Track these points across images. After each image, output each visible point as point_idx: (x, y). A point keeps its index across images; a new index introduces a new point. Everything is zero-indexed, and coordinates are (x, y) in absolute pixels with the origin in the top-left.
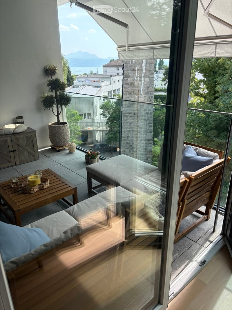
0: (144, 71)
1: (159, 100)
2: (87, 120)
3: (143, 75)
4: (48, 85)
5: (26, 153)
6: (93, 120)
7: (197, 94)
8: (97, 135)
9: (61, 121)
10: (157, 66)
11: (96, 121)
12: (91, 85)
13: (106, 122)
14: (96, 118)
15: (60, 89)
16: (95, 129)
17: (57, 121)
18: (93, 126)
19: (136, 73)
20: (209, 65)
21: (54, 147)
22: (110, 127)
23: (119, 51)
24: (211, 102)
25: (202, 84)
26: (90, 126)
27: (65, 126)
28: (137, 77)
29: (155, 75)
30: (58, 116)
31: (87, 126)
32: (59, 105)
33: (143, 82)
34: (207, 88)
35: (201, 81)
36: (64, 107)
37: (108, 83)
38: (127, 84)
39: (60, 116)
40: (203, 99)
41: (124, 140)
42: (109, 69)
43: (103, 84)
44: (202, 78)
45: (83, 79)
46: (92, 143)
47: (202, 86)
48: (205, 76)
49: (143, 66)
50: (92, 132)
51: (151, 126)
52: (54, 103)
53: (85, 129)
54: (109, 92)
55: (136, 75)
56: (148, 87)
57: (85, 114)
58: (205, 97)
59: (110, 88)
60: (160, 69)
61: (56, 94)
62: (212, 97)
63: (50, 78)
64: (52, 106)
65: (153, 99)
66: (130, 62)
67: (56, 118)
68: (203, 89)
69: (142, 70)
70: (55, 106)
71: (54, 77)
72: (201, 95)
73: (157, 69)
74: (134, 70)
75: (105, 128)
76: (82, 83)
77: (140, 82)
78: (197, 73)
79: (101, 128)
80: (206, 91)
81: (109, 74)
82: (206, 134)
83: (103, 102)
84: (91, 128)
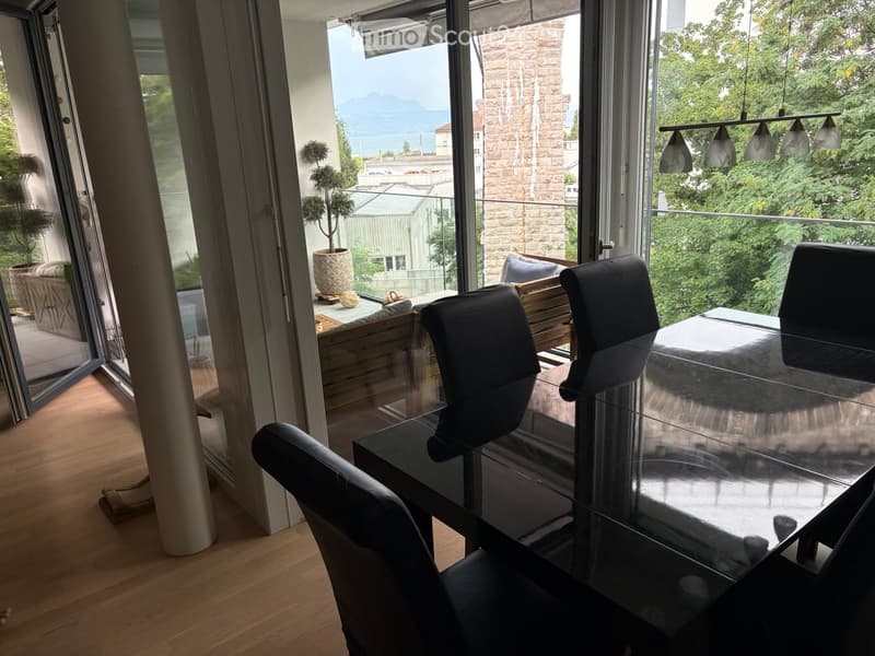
0: (536, 140)
2: (396, 274)
3: (534, 150)
4: (313, 178)
6: (410, 273)
9: (336, 246)
13: (444, 276)
15: (335, 185)
17: (328, 248)
19: (517, 147)
21: (325, 297)
27: (344, 256)
28: (519, 157)
30: (330, 237)
32: (333, 216)
33: (535, 168)
36: (341, 218)
38: (495, 174)
39: (335, 236)
43: (435, 178)
49: (533, 128)
52: (322, 212)
55: (517, 152)
56: (548, 181)
61: (327, 196)
63: (315, 166)
64: (318, 218)
66: (500, 120)
67: (328, 240)
69: (532, 138)
70: (325, 217)
71: (322, 164)
74: (511, 138)
77: (526, 169)
82: (707, 297)
83: (436, 226)
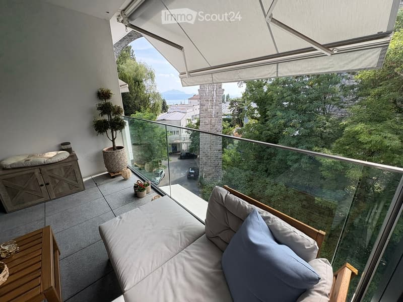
0: (215, 101)
1: (226, 121)
2: (176, 136)
3: (214, 104)
5: (65, 185)
6: (180, 135)
7: (253, 118)
8: (183, 146)
10: (225, 99)
11: (182, 136)
12: (180, 112)
13: (189, 136)
14: (182, 134)
16: (181, 141)
17: (112, 146)
18: (180, 139)
19: (209, 103)
20: (260, 98)
22: (192, 140)
23: (181, 78)
24: (263, 123)
25: (256, 110)
26: (178, 140)
27: (119, 151)
28: (210, 106)
29: (223, 105)
30: (113, 141)
31: (176, 139)
33: (214, 109)
34: (260, 114)
35: (255, 109)
36: (118, 132)
37: (191, 110)
38: (203, 111)
39: (116, 140)
40: (257, 121)
41: (201, 150)
42: (192, 101)
43: (188, 111)
44: (256, 106)
45: (174, 108)
46: (180, 152)
47: (256, 112)
48: (258, 105)
49: (214, 98)
50: (179, 144)
51: (220, 140)
52: (108, 128)
53: (175, 142)
54: (192, 116)
56: (218, 113)
57: (174, 132)
58: (258, 120)
59: (193, 114)
60: (227, 101)
62: (264, 120)
63: (103, 102)
64: (106, 131)
65: (221, 121)
68: (257, 114)
69: (213, 101)
70: (109, 131)
72: (256, 118)
73: (225, 101)
74: (208, 100)
75: (189, 141)
76: (173, 110)
77: (212, 109)
78: (252, 103)
79: (186, 141)
80: (259, 116)
81: (192, 104)
83: (188, 123)
84: (179, 141)
